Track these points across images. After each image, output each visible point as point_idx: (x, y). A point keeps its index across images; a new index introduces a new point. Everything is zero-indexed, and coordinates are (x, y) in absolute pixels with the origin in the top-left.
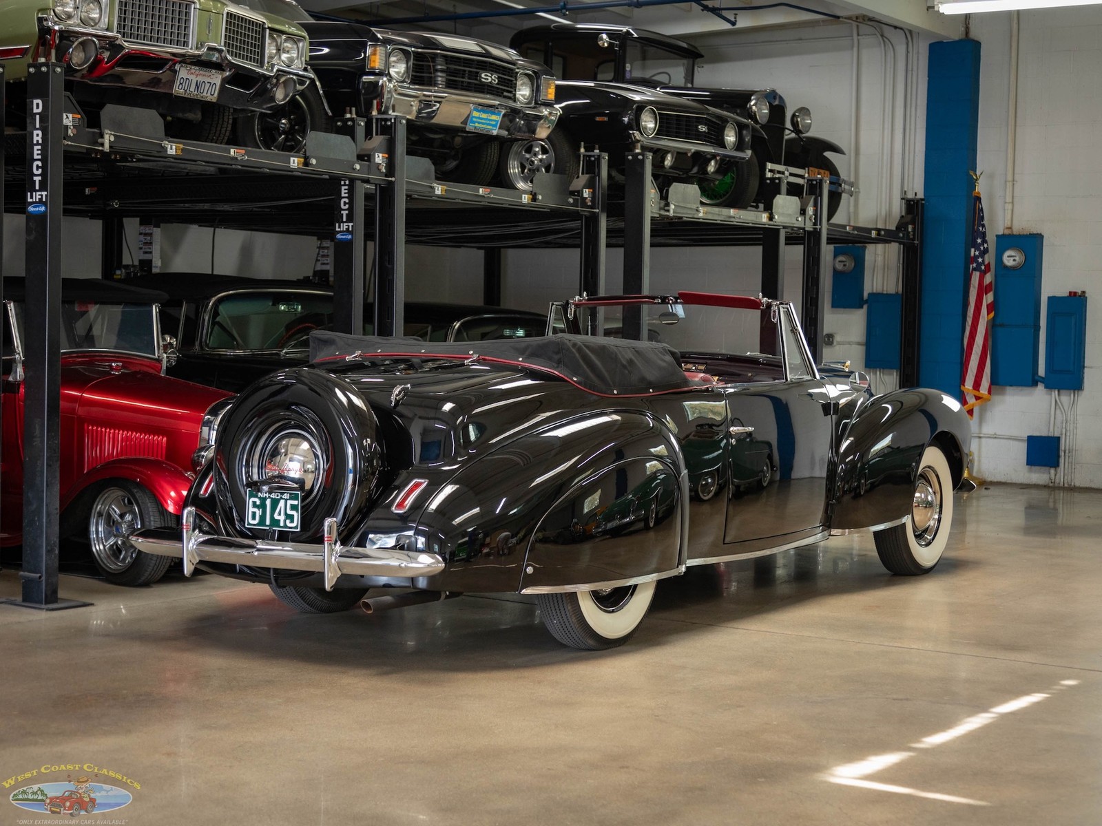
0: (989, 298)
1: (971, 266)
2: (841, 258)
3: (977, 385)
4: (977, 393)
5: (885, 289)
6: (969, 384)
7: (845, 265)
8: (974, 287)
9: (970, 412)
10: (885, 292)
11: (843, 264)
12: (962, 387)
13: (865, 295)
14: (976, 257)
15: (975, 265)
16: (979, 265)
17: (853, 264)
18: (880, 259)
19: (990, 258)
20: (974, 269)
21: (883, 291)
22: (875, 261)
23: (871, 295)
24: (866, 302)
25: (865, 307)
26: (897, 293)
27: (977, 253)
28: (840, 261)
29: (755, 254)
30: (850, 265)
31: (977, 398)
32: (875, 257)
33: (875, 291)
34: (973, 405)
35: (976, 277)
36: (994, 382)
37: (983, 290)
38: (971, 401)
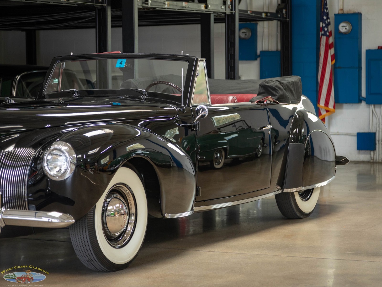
0: (332, 52)
1: (321, 33)
2: (243, 30)
3: (327, 103)
4: (327, 109)
5: (270, 48)
6: (322, 103)
7: (246, 35)
8: (323, 45)
9: (323, 120)
10: (270, 50)
11: (244, 34)
12: (318, 105)
13: (258, 52)
14: (323, 28)
15: (323, 32)
16: (325, 32)
17: (250, 34)
18: (266, 30)
19: (331, 28)
20: (323, 35)
21: (269, 49)
22: (263, 32)
23: (262, 52)
24: (259, 56)
25: (259, 59)
26: (277, 51)
27: (324, 25)
28: (243, 33)
29: (196, 29)
30: (249, 34)
31: (327, 111)
32: (263, 30)
33: (264, 50)
34: (325, 116)
35: (324, 39)
36: (337, 101)
37: (328, 47)
38: (324, 113)
